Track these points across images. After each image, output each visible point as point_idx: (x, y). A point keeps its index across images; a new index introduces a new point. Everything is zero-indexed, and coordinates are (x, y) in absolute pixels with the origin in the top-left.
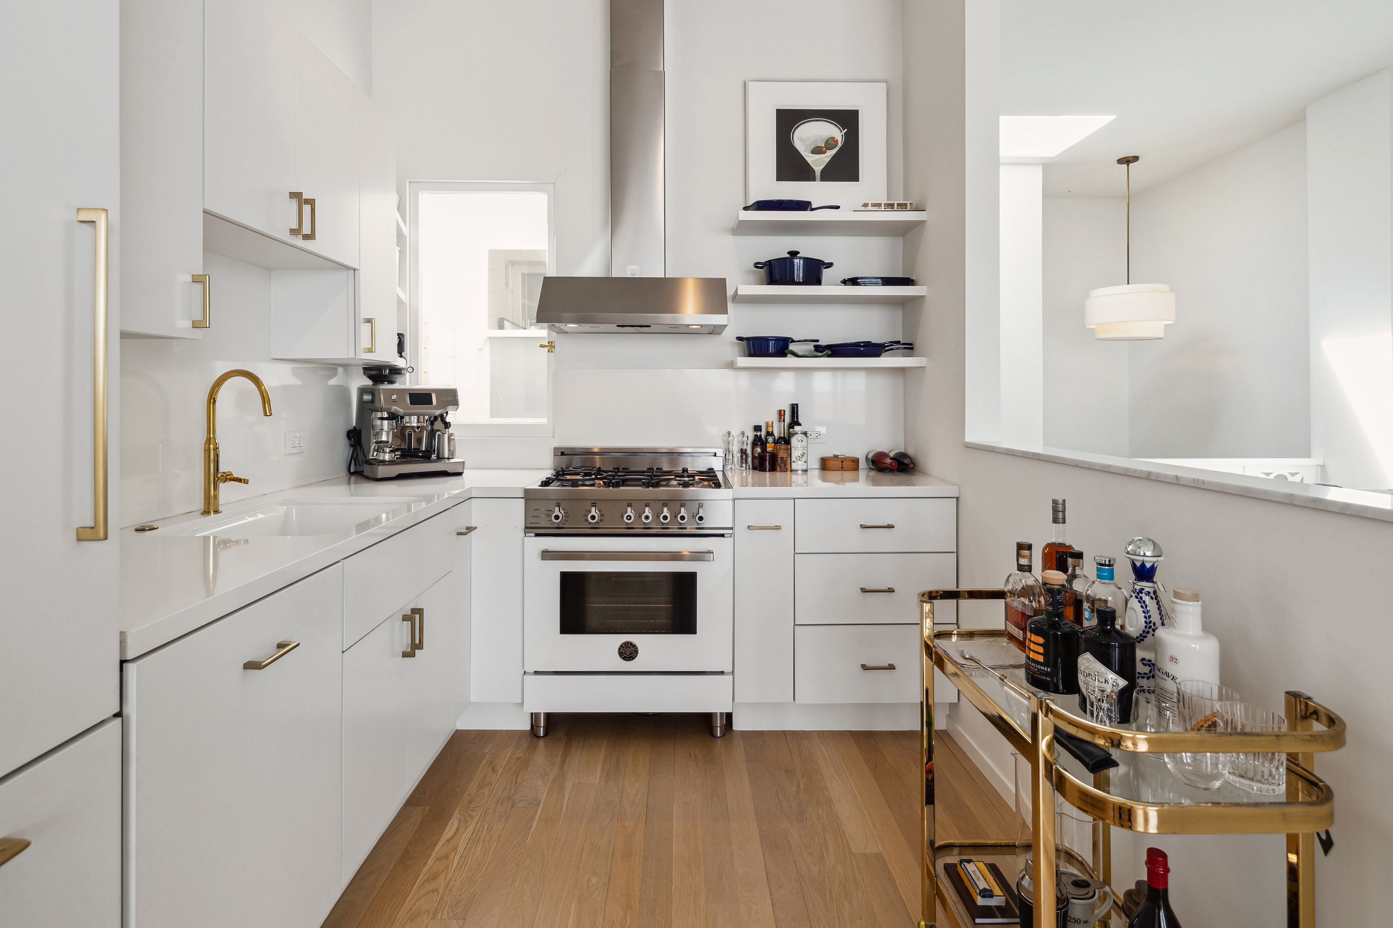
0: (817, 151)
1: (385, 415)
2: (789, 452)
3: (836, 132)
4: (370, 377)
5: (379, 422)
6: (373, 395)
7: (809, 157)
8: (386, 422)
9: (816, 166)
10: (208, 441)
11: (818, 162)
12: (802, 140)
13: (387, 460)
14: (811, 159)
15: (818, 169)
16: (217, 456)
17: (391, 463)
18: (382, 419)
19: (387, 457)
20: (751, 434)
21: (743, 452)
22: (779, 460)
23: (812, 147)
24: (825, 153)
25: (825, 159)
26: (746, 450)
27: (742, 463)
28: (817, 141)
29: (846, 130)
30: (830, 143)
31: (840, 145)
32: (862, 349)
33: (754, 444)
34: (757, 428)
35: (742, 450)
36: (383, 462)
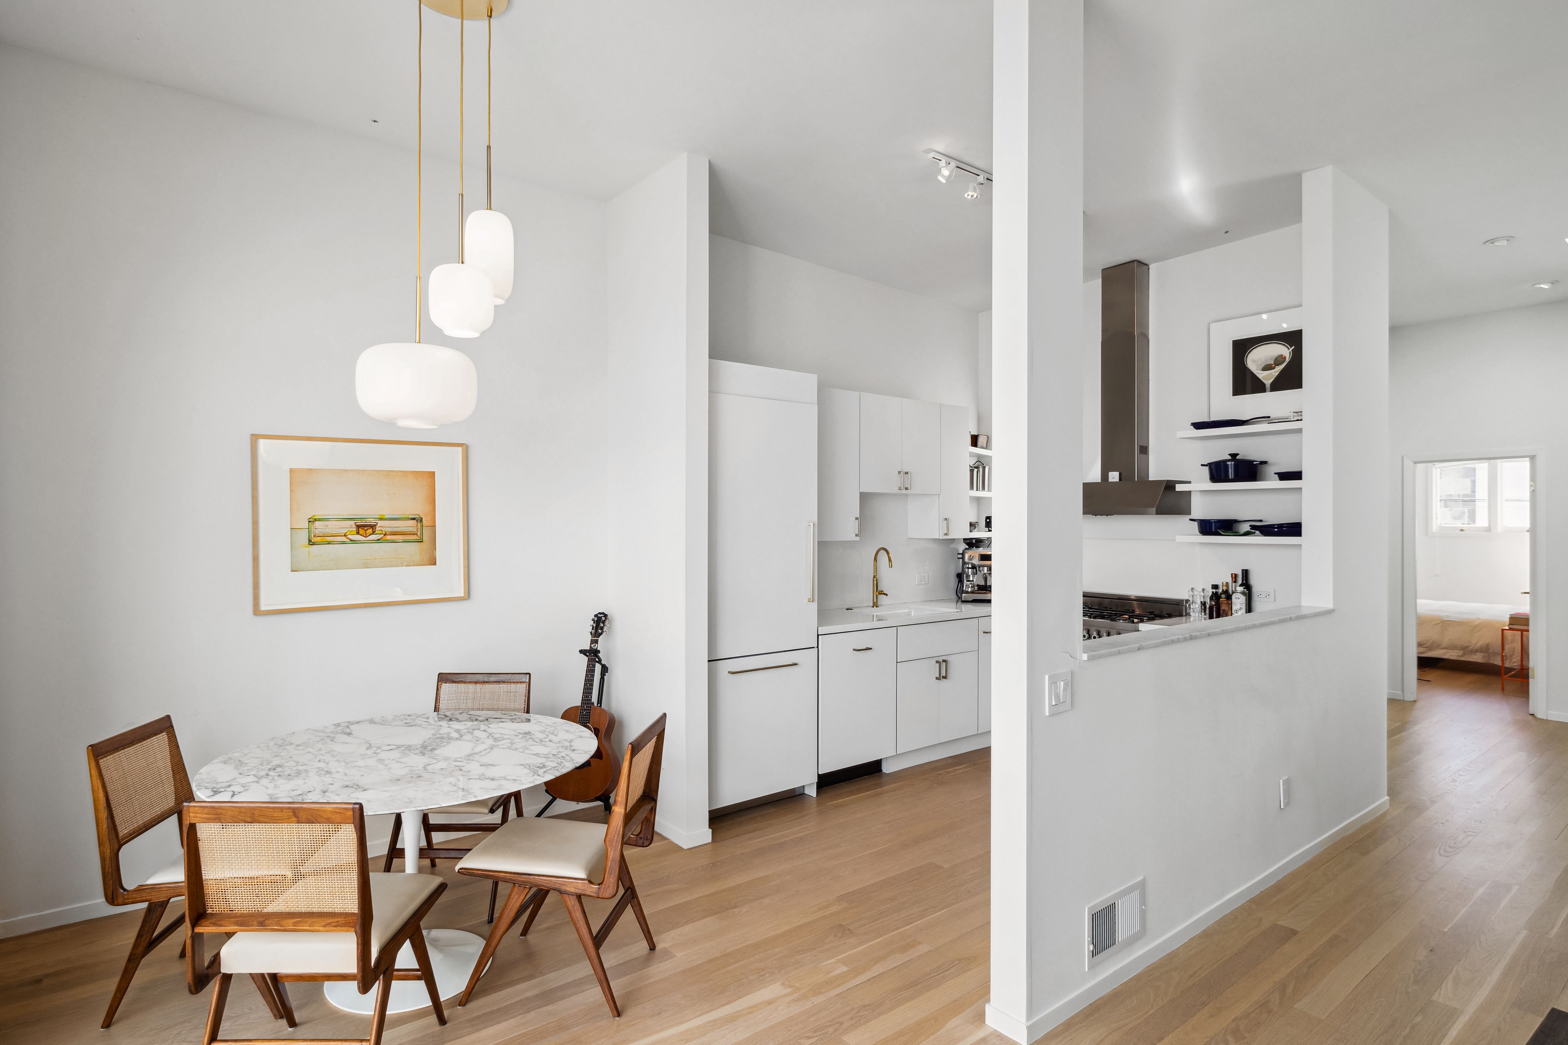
0: (1267, 368)
1: (970, 566)
2: (1230, 606)
3: (1284, 351)
4: (967, 544)
5: (967, 570)
6: (962, 555)
7: (1260, 373)
8: (970, 570)
9: (1267, 380)
10: (874, 577)
11: (1267, 377)
12: (1254, 361)
13: (969, 591)
14: (1262, 375)
15: (1268, 383)
16: (877, 583)
17: (972, 592)
18: (968, 568)
19: (970, 590)
20: (1210, 591)
21: (1203, 604)
22: (1221, 611)
23: (1263, 366)
24: (1274, 368)
25: (1274, 374)
26: (1205, 602)
27: (1202, 611)
28: (1267, 360)
29: (1293, 347)
30: (1279, 360)
31: (1288, 360)
32: (1276, 530)
33: (1211, 599)
34: (1215, 587)
35: (1201, 602)
36: (967, 592)
